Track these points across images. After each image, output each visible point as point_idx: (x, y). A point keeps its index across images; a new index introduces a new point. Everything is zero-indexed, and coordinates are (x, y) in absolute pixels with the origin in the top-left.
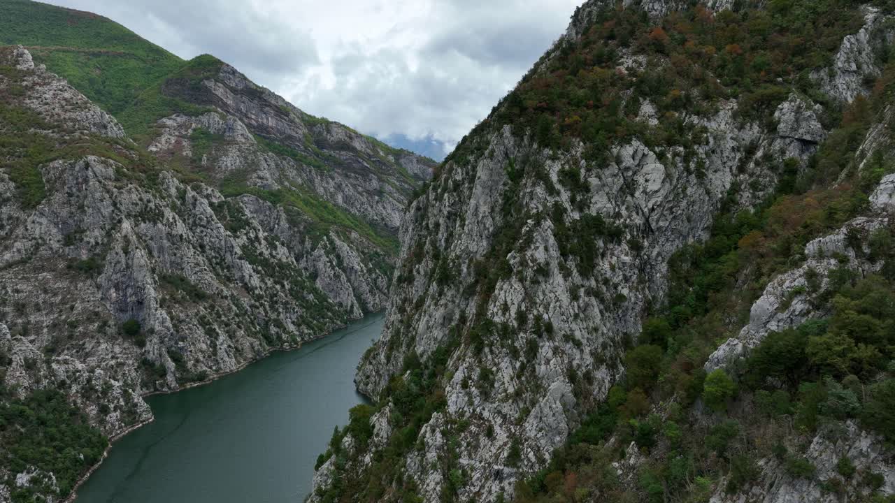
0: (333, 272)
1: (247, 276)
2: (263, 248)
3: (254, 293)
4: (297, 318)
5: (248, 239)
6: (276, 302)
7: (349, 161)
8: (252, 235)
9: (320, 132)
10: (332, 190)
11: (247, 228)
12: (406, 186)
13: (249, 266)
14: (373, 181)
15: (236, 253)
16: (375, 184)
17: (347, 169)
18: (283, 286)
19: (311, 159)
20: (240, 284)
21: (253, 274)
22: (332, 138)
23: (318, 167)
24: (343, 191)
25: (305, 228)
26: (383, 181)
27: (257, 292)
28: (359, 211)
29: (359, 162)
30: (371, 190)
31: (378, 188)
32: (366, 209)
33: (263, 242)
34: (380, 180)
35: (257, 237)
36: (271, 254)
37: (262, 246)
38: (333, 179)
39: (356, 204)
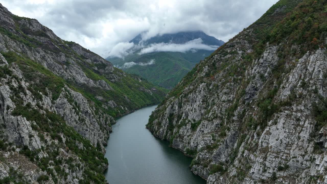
0: (78, 117)
1: (27, 137)
2: (28, 99)
3: (37, 159)
4: (83, 175)
5: (11, 89)
6: (60, 162)
7: (47, 43)
8: (15, 85)
9: (24, 24)
10: (39, 59)
11: (8, 76)
12: (80, 61)
13: (28, 123)
14: (62, 56)
15: (8, 107)
16: (63, 58)
17: (45, 47)
18: (60, 140)
19: (21, 39)
20: (18, 150)
21: (33, 132)
22: (33, 29)
23: (27, 45)
24: (46, 61)
25: (40, 81)
26: (68, 57)
27: (40, 156)
28: (59, 74)
29: (53, 45)
30: (61, 61)
31: (66, 61)
32: (63, 72)
33: (28, 92)
34: (66, 56)
35: (20, 87)
36: (38, 105)
37: (28, 97)
38: (39, 53)
39: (56, 68)
